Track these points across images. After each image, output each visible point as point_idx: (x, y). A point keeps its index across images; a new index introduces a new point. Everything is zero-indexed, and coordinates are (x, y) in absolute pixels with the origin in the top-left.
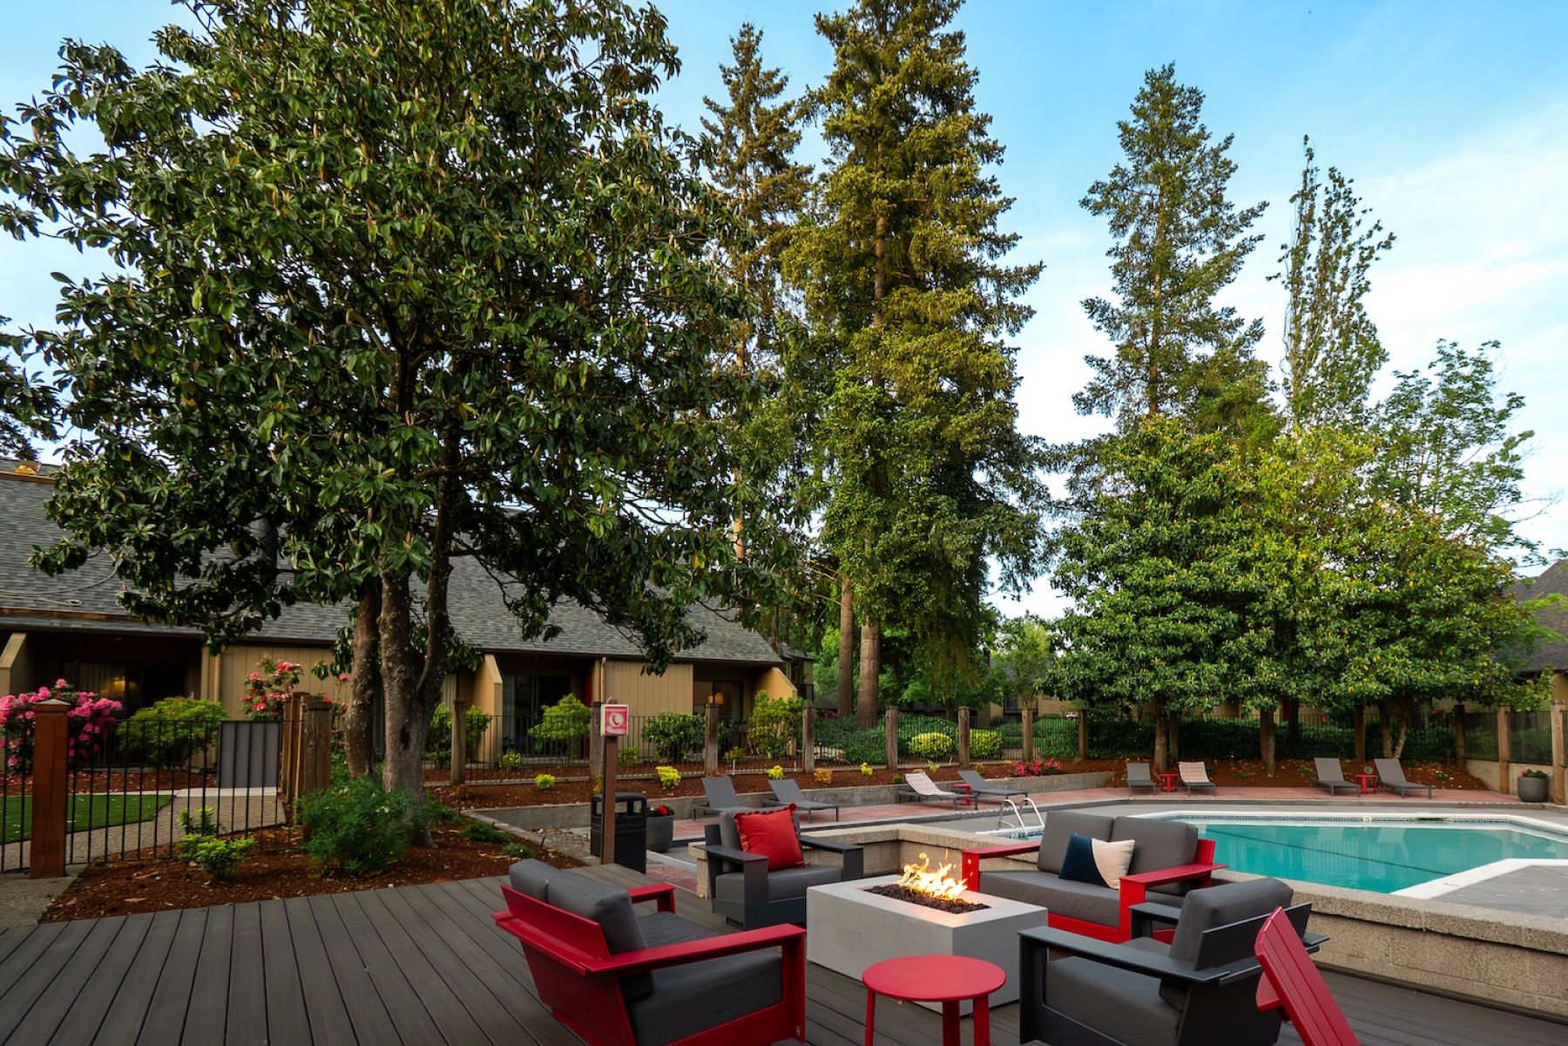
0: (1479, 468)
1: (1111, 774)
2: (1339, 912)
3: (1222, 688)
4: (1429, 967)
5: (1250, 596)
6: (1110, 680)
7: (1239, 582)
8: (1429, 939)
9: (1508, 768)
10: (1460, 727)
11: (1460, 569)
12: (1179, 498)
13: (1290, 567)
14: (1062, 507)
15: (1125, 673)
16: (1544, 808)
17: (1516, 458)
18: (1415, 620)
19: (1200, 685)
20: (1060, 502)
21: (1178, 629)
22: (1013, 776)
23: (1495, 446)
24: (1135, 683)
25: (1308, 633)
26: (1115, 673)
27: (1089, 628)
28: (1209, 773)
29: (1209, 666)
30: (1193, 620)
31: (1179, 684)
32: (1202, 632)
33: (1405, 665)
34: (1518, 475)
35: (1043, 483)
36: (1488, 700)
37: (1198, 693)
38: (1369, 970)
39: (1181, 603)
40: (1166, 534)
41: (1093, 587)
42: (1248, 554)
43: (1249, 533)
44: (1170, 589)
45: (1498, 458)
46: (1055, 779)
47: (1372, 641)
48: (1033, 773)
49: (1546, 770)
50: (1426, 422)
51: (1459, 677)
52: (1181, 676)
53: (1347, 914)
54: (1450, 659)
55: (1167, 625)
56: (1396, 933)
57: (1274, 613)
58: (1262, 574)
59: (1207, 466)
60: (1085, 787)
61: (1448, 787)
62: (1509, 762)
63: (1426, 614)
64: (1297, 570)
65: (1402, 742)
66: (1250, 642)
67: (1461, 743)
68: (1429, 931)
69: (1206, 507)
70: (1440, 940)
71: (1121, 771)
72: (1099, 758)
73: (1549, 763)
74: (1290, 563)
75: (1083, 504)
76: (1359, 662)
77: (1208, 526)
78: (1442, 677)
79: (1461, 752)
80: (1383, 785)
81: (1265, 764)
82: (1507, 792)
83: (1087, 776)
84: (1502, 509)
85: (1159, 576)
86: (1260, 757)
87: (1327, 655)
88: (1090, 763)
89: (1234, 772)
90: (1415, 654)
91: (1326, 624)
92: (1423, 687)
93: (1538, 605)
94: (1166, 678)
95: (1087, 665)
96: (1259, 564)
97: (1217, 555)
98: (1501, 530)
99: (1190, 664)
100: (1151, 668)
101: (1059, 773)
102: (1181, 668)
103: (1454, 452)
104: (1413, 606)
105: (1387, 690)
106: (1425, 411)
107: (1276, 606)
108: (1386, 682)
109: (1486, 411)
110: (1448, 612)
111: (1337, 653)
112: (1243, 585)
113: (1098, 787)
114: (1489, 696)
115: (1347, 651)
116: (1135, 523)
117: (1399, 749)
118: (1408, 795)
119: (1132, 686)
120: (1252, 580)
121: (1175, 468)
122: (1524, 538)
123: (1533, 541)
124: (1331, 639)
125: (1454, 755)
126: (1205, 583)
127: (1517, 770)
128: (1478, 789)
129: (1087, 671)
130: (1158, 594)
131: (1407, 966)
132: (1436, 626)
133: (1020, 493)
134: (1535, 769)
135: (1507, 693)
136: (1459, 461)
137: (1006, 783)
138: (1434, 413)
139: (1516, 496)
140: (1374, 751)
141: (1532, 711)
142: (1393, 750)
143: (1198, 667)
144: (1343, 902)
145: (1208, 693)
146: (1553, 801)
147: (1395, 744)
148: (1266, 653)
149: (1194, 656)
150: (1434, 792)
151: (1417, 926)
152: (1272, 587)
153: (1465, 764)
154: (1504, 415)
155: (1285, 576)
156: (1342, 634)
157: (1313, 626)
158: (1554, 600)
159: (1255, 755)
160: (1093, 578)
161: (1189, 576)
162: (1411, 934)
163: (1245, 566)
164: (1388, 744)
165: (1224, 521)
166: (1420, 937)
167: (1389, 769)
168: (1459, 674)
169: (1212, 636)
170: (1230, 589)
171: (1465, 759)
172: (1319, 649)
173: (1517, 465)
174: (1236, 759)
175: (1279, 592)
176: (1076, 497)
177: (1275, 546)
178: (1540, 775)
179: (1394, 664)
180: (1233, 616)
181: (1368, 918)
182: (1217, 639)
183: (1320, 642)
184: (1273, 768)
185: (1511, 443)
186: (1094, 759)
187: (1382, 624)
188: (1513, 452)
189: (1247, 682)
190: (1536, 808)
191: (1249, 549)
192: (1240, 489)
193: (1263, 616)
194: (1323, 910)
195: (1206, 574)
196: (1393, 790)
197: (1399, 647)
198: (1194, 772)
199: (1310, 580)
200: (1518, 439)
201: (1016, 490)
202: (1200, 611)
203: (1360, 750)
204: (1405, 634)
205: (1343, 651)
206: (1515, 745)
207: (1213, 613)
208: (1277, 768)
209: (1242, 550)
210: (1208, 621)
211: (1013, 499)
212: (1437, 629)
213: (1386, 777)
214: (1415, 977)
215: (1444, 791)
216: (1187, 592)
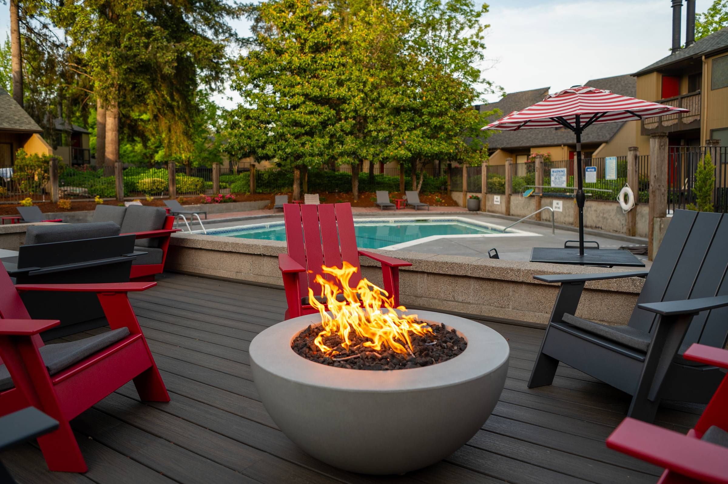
0: (466, 41)
1: (267, 202)
3: (327, 152)
5: (343, 100)
6: (263, 147)
7: (336, 92)
9: (466, 195)
10: (449, 175)
11: (447, 92)
12: (306, 40)
13: (364, 86)
14: (244, 42)
15: (271, 143)
16: (477, 214)
17: (482, 38)
18: (426, 118)
19: (313, 150)
20: (243, 39)
21: (302, 117)
22: (203, 203)
23: (474, 31)
24: (277, 148)
25: (374, 123)
26: (265, 143)
27: (251, 115)
28: (321, 201)
29: (319, 140)
30: (311, 113)
31: (302, 149)
32: (314, 120)
33: (419, 141)
34: (483, 47)
35: (229, 25)
36: (461, 161)
37: (312, 155)
39: (304, 102)
40: (296, 62)
41: (256, 91)
42: (343, 77)
43: (344, 65)
44: (298, 94)
45: (474, 37)
46: (232, 205)
47: (406, 128)
48: (217, 202)
49: (479, 195)
50: (443, 14)
51: (443, 149)
52: (303, 144)
54: (442, 140)
55: (296, 115)
57: (355, 111)
58: (349, 89)
59: (321, 24)
60: (253, 209)
61: (441, 205)
62: (467, 192)
63: (431, 114)
64: (367, 89)
65: (421, 182)
66: (342, 126)
67: (449, 183)
69: (318, 48)
70: (269, 259)
71: (273, 202)
72: (262, 193)
73: (480, 192)
74: (365, 84)
76: (396, 140)
77: (321, 59)
78: (437, 149)
79: (449, 188)
80: (410, 205)
81: (353, 195)
82: (466, 207)
83: (253, 203)
84: (475, 64)
85: (292, 86)
86: (351, 191)
87: (381, 136)
88: (255, 196)
89: (337, 199)
90: (425, 135)
91: (382, 118)
92: (427, 153)
93: (488, 114)
94: (294, 145)
95: (249, 138)
96: (348, 83)
97: (326, 76)
98: (475, 74)
99: (309, 138)
100: (286, 141)
101: (235, 201)
102: (304, 140)
103: (457, 31)
104: (425, 110)
105: (410, 155)
106: (442, 7)
107: (356, 107)
108: (410, 151)
110: (441, 114)
111: (387, 134)
112: (338, 94)
113: (259, 209)
114: (460, 159)
115: (393, 133)
116: (280, 53)
117: (420, 186)
118: (418, 209)
119: (275, 150)
120: (343, 91)
121: (304, 24)
122: (487, 80)
123: (491, 82)
124: (384, 126)
125: (446, 189)
126: (316, 92)
127: (469, 195)
128: (454, 206)
129: (249, 141)
130: (293, 96)
132: (435, 121)
133: (213, 30)
134: (474, 195)
135: (468, 157)
136: (458, 36)
137: (199, 208)
138: (447, 9)
139: (482, 57)
140: (408, 187)
141: (478, 166)
142: (417, 186)
143: (313, 140)
145: (318, 155)
146: (481, 210)
147: (418, 183)
148: (351, 133)
149: (311, 133)
150: (431, 208)
151: (259, 253)
152: (354, 97)
153: (451, 194)
154: (478, 15)
155: (362, 91)
156: (390, 125)
157: (375, 119)
158: (495, 112)
159: (349, 190)
160: (256, 86)
161: (309, 88)
163: (340, 83)
164: (415, 184)
165: (330, 57)
167: (412, 197)
168: (444, 147)
169: (322, 123)
170: (330, 95)
171: (451, 191)
172: (379, 131)
173: (482, 41)
174: (340, 192)
175: (357, 100)
176: (255, 37)
177: (357, 73)
178: (477, 198)
179: (414, 141)
180: (333, 112)
182: (324, 124)
183: (379, 128)
184: (357, 197)
185: (480, 30)
186: (259, 193)
187: (412, 120)
188: (481, 34)
189: (339, 149)
190: (474, 214)
191: (344, 74)
192: (338, 38)
193: (349, 112)
195: (318, 87)
196: (413, 207)
197: (418, 132)
198: (312, 199)
199: (375, 94)
200: (483, 28)
201: (211, 28)
202: (315, 108)
203: (402, 187)
204: (422, 125)
205: (390, 133)
206: (469, 184)
207: (322, 109)
208: (359, 197)
209: (340, 74)
210: (320, 114)
211: (209, 34)
212: (435, 123)
213: (410, 201)
215: (439, 207)
216: (307, 96)
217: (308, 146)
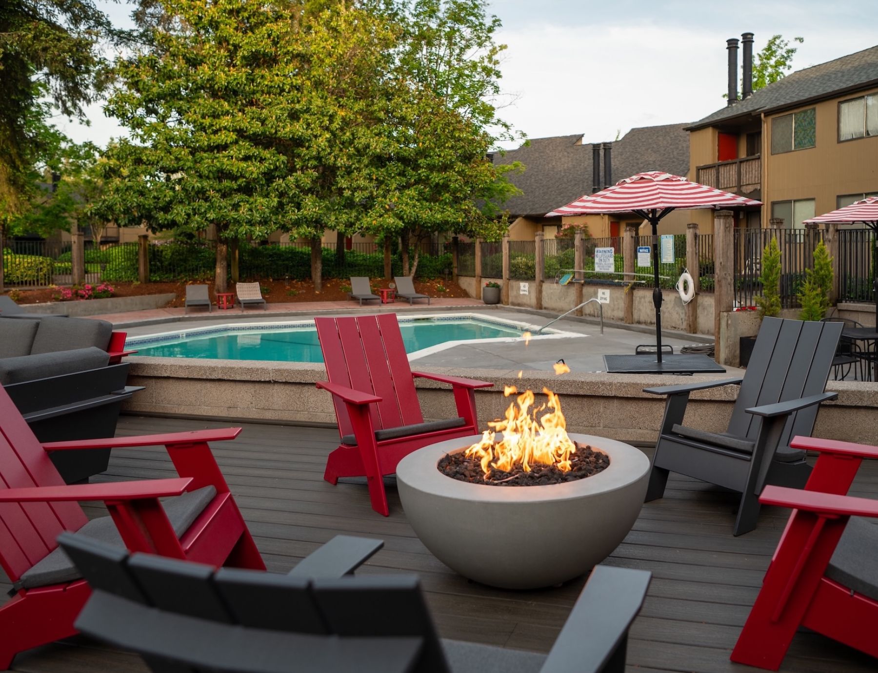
0: (474, 65)
1: (171, 296)
2: (220, 377)
3: (273, 218)
4: (276, 407)
5: (299, 142)
6: (166, 209)
7: (287, 130)
8: (276, 387)
9: (480, 281)
10: (455, 253)
11: (453, 137)
12: (237, 47)
13: (331, 121)
14: (123, 37)
15: (181, 202)
16: (497, 308)
17: (496, 62)
18: (423, 172)
19: (252, 215)
20: (122, 32)
21: (232, 165)
22: (57, 300)
23: (485, 52)
24: (191, 212)
25: (346, 177)
26: (171, 202)
27: (144, 158)
28: (263, 292)
29: (260, 200)
30: (246, 158)
31: (233, 214)
32: (254, 170)
33: (415, 206)
34: (498, 75)
35: (98, 9)
36: (471, 234)
37: (250, 223)
38: (240, 415)
39: (236, 142)
40: (222, 78)
41: (152, 119)
42: (298, 106)
43: (298, 89)
44: (225, 128)
45: (486, 60)
46: (109, 302)
47: (394, 186)
48: (82, 297)
49: (500, 282)
50: (442, 24)
51: (449, 216)
52: (236, 207)
53: (225, 378)
54: (446, 204)
55: (223, 161)
56: (257, 386)
57: (318, 158)
58: (308, 125)
59: (262, 23)
60: (144, 308)
61: (445, 297)
62: (481, 277)
63: (431, 168)
64: (335, 126)
65: (416, 264)
66: (297, 181)
67: (455, 265)
68: (275, 382)
69: (257, 60)
70: (282, 387)
71: (182, 293)
72: (161, 282)
73: (501, 277)
74: (331, 118)
75: (147, 38)
76: (382, 202)
77: (263, 77)
78: (439, 216)
79: (455, 271)
80: (401, 297)
81: (313, 283)
82: (480, 298)
83: (147, 298)
84: (488, 98)
85: (215, 116)
86: (311, 278)
87: (358, 197)
88: (149, 286)
89: (288, 290)
90: (422, 197)
91: (359, 170)
92: (426, 223)
93: (507, 168)
94: (221, 208)
95: (142, 194)
96: (306, 116)
97: (270, 104)
98: (487, 112)
99: (245, 197)
100: (206, 200)
101: (113, 295)
102: (236, 200)
103: (462, 50)
104: (422, 161)
105: (401, 224)
106: (440, 15)
107: (319, 153)
108: (401, 218)
109: (481, 24)
110: (445, 168)
111: (366, 194)
112: (291, 132)
113: (157, 307)
114: (471, 231)
115: (375, 193)
116: (194, 63)
117: (414, 270)
118: (414, 303)
119: (188, 215)
120: (298, 128)
121: (233, 21)
122: (503, 120)
123: (508, 124)
124: (362, 183)
125: (451, 273)
126: (256, 127)
127: (485, 282)
128: (463, 297)
129: (142, 199)
130: (215, 132)
131: (263, 409)
132: (436, 178)
133: (69, 15)
134: (493, 281)
135: (482, 229)
136: (464, 57)
137: (49, 308)
138: (449, 18)
139: (497, 90)
140: (397, 271)
141: (495, 242)
142: (410, 269)
143: (251, 200)
144: (223, 368)
145: (260, 223)
146: (502, 303)
147: (411, 266)
148: (310, 191)
149: (248, 190)
150: (432, 300)
151: (267, 379)
152: (316, 137)
153: (458, 280)
154: (490, 30)
155: (327, 129)
156: (371, 180)
157: (349, 171)
158: (517, 166)
159: (307, 276)
160: (150, 112)
161: (244, 120)
162: (267, 386)
163: (294, 116)
164: (407, 266)
165: (277, 75)
166: (270, 386)
167: (404, 284)
168: (450, 214)
169: (264, 174)
170: (279, 133)
171: (458, 276)
172: (354, 190)
173: (497, 68)
174: (292, 279)
175: (322, 142)
176: (141, 30)
177: (319, 102)
178: (496, 286)
179: (407, 204)
180: (283, 158)
181: (238, 379)
182: (269, 176)
183: (354, 185)
184: (320, 286)
185: (494, 51)
186: (155, 282)
187: (402, 174)
188: (495, 58)
189: (293, 215)
190: (493, 308)
191: (299, 102)
192: (290, 49)
193: (308, 160)
194: (210, 377)
195: (259, 119)
196: (406, 300)
197: (412, 192)
198: (249, 291)
199: (348, 134)
200: (498, 49)
201: (65, 11)
202: (254, 151)
203: (388, 271)
204: (417, 182)
205: (371, 192)
206: (484, 265)
207: (266, 154)
208: (323, 285)
209: (293, 102)
210: (262, 160)
211: (62, 19)
212: (437, 180)
213: (401, 291)
214: (269, 416)
215: (442, 299)
216: (241, 133)
217: (244, 209)
